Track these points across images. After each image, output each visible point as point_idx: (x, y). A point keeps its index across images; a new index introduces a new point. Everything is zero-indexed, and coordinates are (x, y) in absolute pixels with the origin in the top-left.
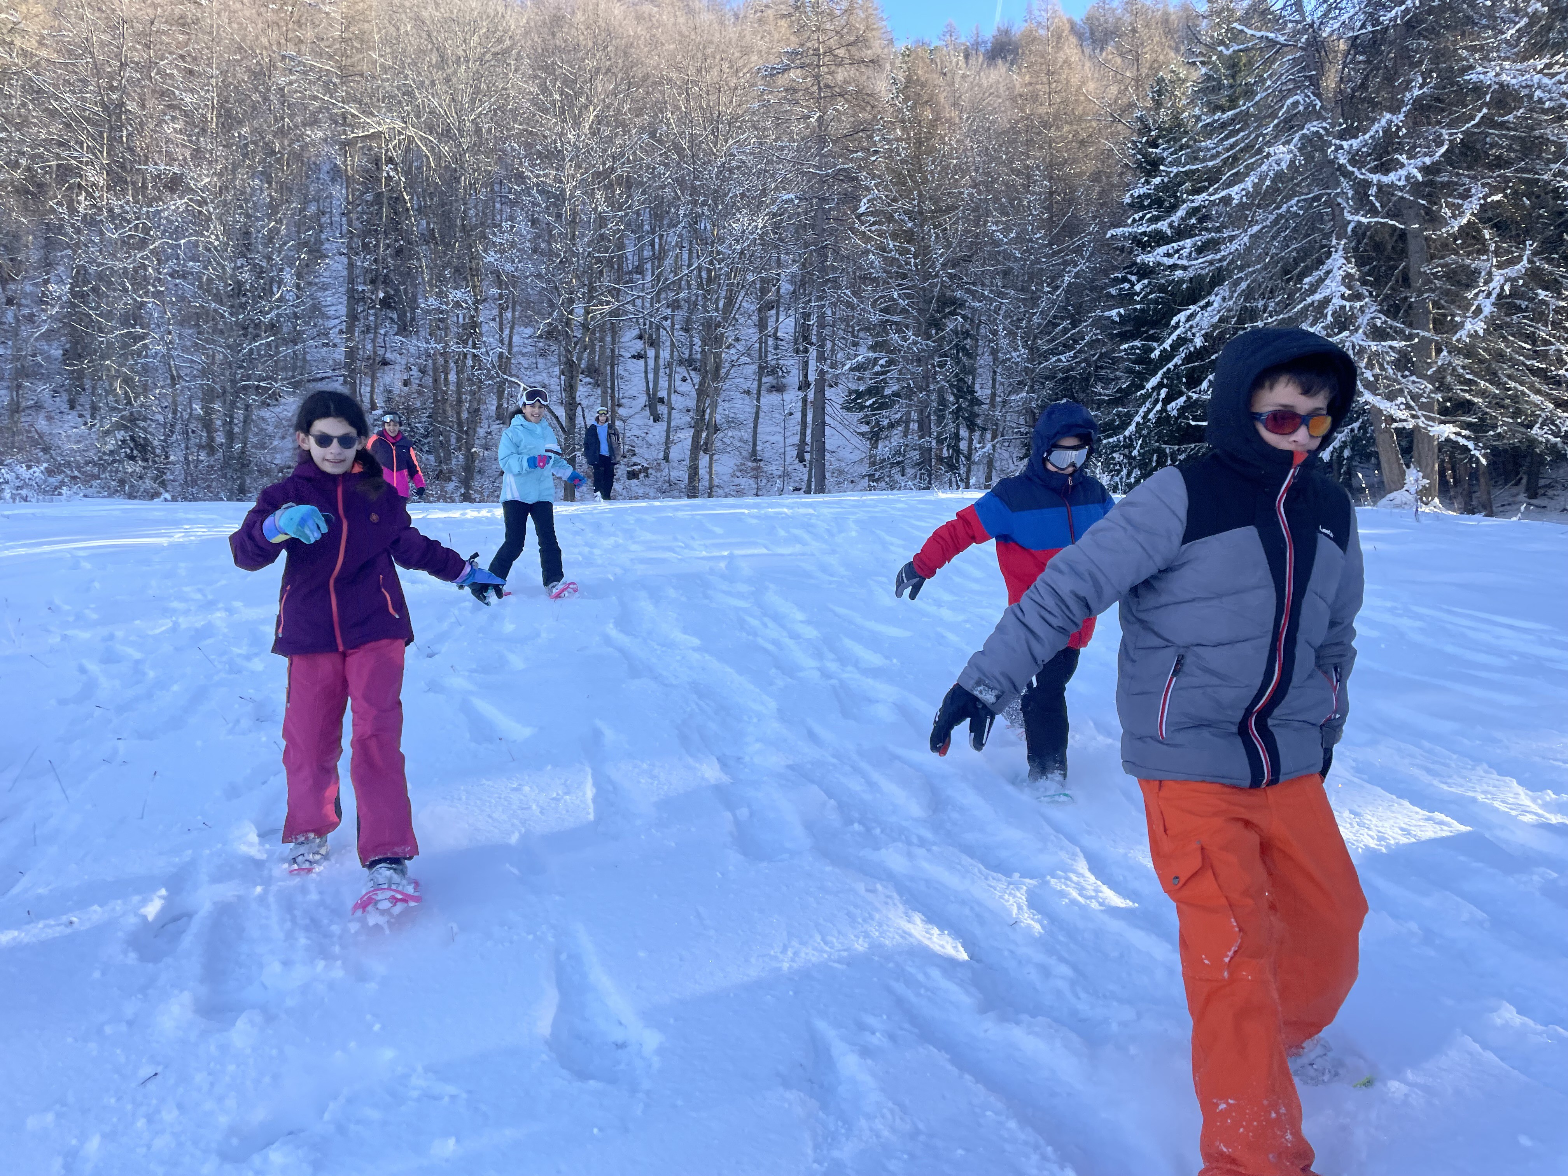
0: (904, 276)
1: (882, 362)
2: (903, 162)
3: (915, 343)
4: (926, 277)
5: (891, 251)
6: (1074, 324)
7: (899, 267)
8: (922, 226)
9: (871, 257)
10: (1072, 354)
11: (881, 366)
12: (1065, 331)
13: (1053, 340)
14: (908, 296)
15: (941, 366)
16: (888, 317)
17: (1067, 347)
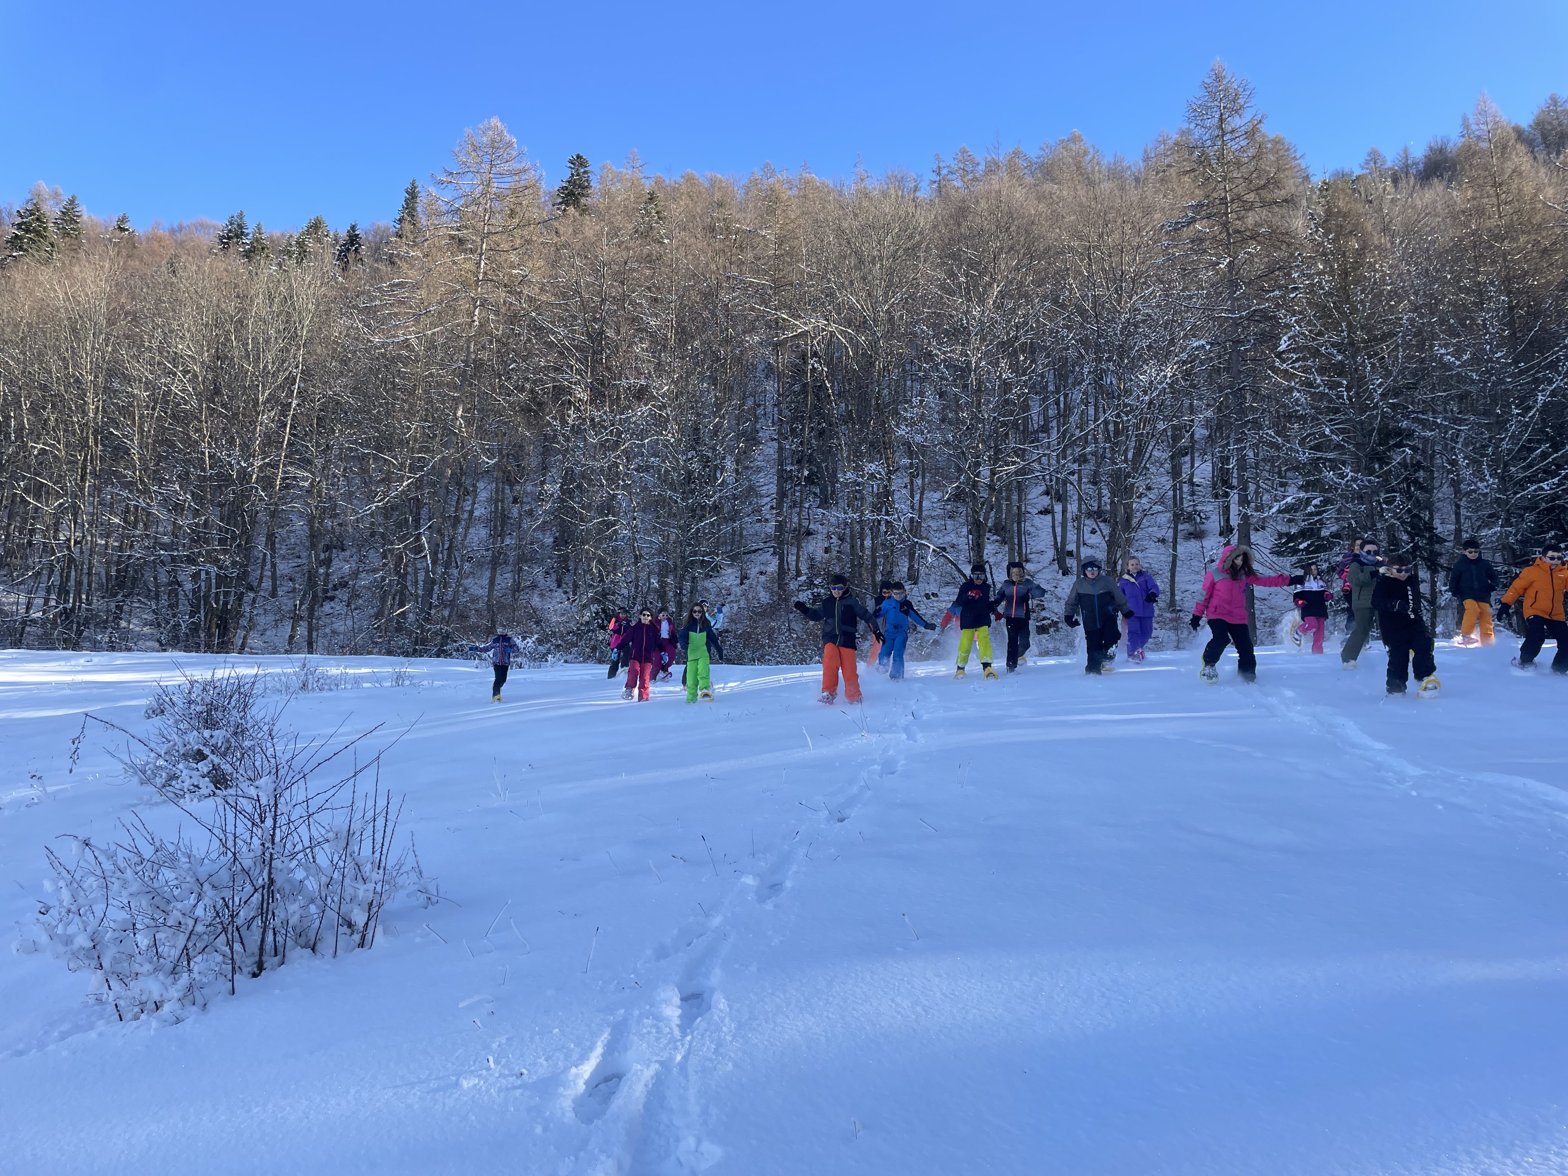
0: (1336, 411)
1: (1314, 502)
2: (1329, 294)
3: (1354, 480)
4: (1364, 409)
5: (1319, 386)
6: (1556, 447)
7: (1330, 401)
8: (1354, 357)
9: (1296, 394)
10: (1556, 480)
11: (1315, 506)
12: (1544, 455)
13: (1530, 466)
14: (1342, 431)
15: (1389, 501)
16: (1319, 454)
17: (1548, 473)
